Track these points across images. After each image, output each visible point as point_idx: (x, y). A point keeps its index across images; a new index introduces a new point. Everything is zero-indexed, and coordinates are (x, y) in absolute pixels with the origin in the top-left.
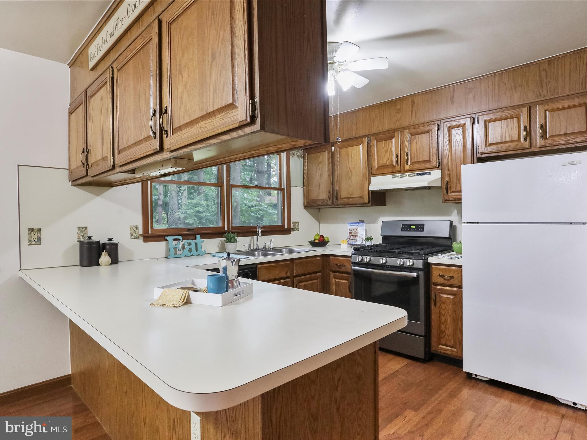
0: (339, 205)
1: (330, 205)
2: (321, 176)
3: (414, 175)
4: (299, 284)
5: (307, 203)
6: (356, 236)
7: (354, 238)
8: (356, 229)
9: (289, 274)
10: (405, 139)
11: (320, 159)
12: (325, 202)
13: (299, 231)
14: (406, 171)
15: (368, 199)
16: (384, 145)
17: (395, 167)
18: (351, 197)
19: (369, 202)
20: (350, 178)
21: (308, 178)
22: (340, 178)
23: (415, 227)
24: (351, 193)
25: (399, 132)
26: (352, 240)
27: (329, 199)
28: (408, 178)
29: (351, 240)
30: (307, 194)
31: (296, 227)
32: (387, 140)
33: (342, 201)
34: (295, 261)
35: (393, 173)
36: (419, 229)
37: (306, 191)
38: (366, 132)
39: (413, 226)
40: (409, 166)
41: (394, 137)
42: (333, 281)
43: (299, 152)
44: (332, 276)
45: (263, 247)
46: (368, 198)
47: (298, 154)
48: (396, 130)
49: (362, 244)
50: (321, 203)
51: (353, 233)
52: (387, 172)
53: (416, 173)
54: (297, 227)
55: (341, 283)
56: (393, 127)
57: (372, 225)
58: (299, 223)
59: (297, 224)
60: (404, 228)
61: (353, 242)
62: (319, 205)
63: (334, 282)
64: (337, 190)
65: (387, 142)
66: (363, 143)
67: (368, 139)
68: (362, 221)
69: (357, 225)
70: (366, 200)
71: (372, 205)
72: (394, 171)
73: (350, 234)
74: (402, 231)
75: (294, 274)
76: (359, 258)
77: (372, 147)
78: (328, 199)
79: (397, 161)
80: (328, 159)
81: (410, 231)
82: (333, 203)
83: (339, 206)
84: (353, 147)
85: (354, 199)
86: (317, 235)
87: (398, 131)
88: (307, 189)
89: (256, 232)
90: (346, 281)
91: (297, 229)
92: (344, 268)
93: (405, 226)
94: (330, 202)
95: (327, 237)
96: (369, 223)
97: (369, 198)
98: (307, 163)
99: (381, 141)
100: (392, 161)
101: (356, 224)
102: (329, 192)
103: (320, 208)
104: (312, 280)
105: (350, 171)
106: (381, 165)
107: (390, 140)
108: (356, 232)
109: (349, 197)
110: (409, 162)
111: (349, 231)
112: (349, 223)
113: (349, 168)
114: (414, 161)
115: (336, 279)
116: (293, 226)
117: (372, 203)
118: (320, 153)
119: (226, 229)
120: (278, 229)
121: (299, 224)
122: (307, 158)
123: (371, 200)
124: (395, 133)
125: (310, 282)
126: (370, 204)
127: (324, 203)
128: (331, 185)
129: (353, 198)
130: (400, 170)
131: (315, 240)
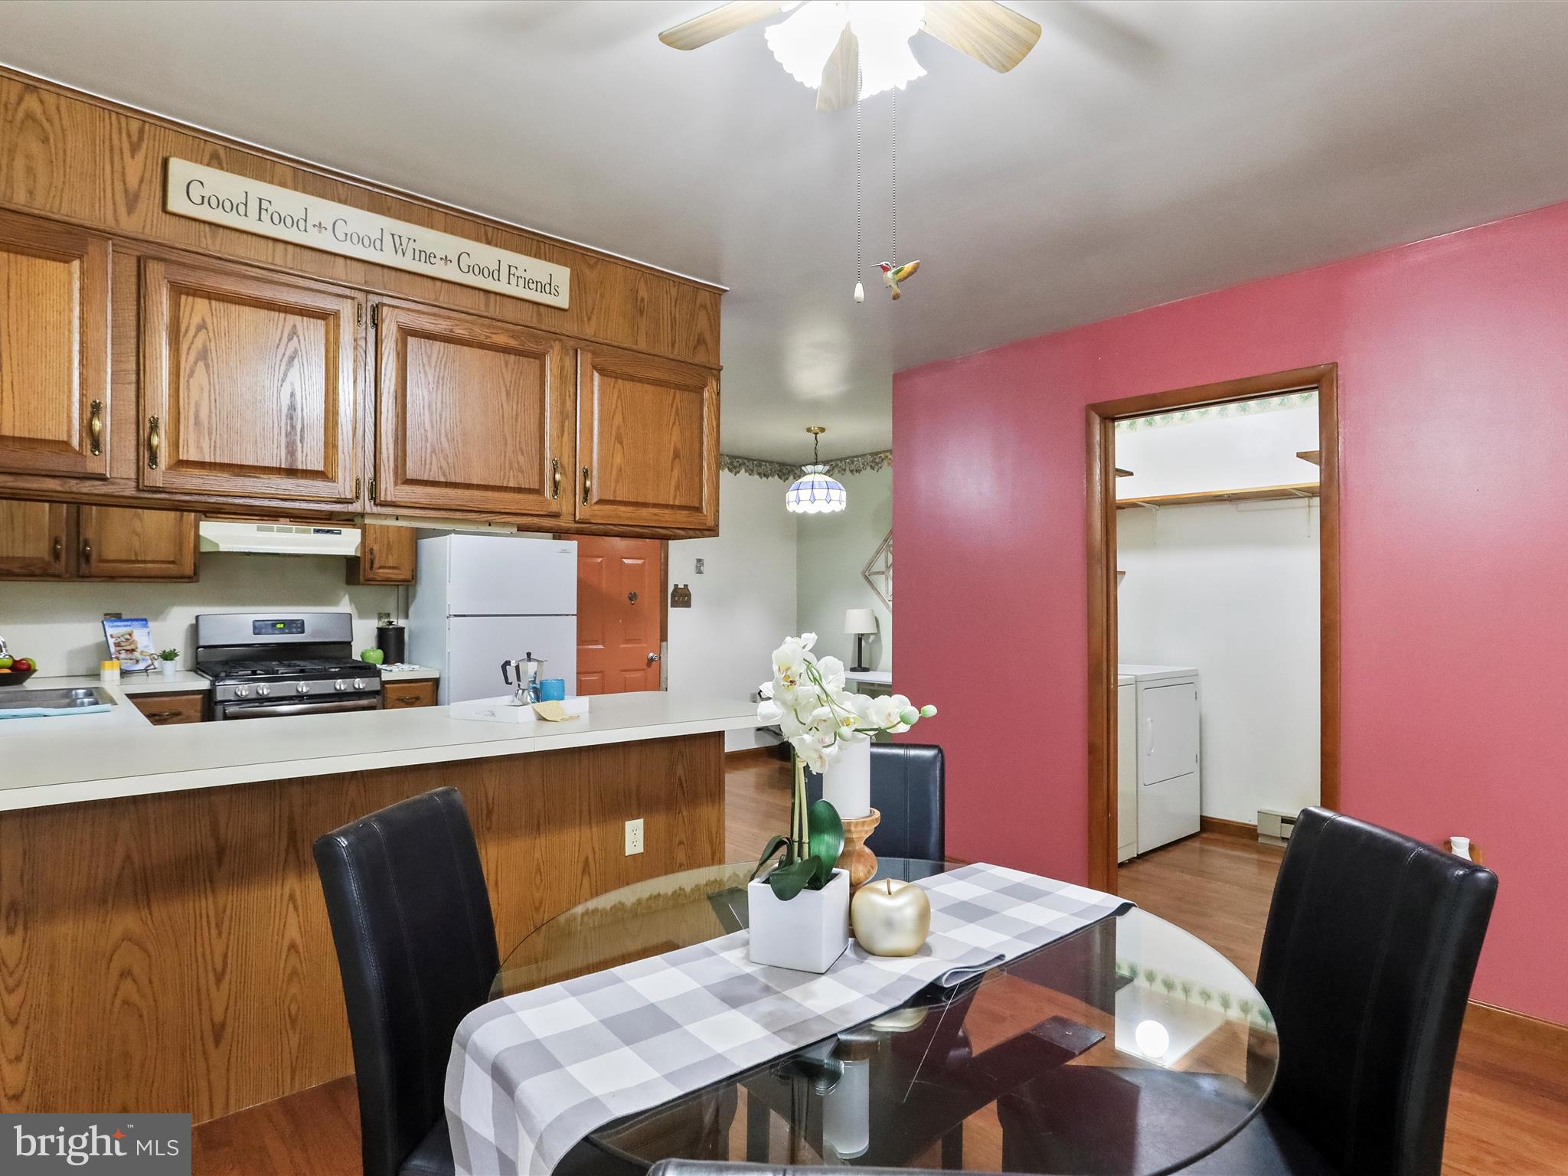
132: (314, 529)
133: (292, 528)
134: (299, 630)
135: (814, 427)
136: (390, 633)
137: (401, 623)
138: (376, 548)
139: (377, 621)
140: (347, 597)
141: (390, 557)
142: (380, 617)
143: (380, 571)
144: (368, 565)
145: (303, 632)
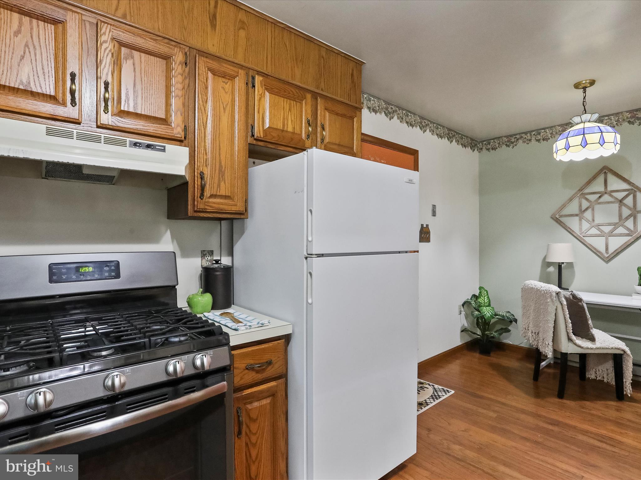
132: (130, 142)
133: (100, 137)
134: (113, 274)
135: (584, 78)
136: (218, 273)
137: (226, 261)
138: (207, 172)
139: (200, 259)
140: (168, 234)
141: (222, 184)
142: (203, 254)
143: (211, 200)
144: (197, 193)
145: (118, 276)
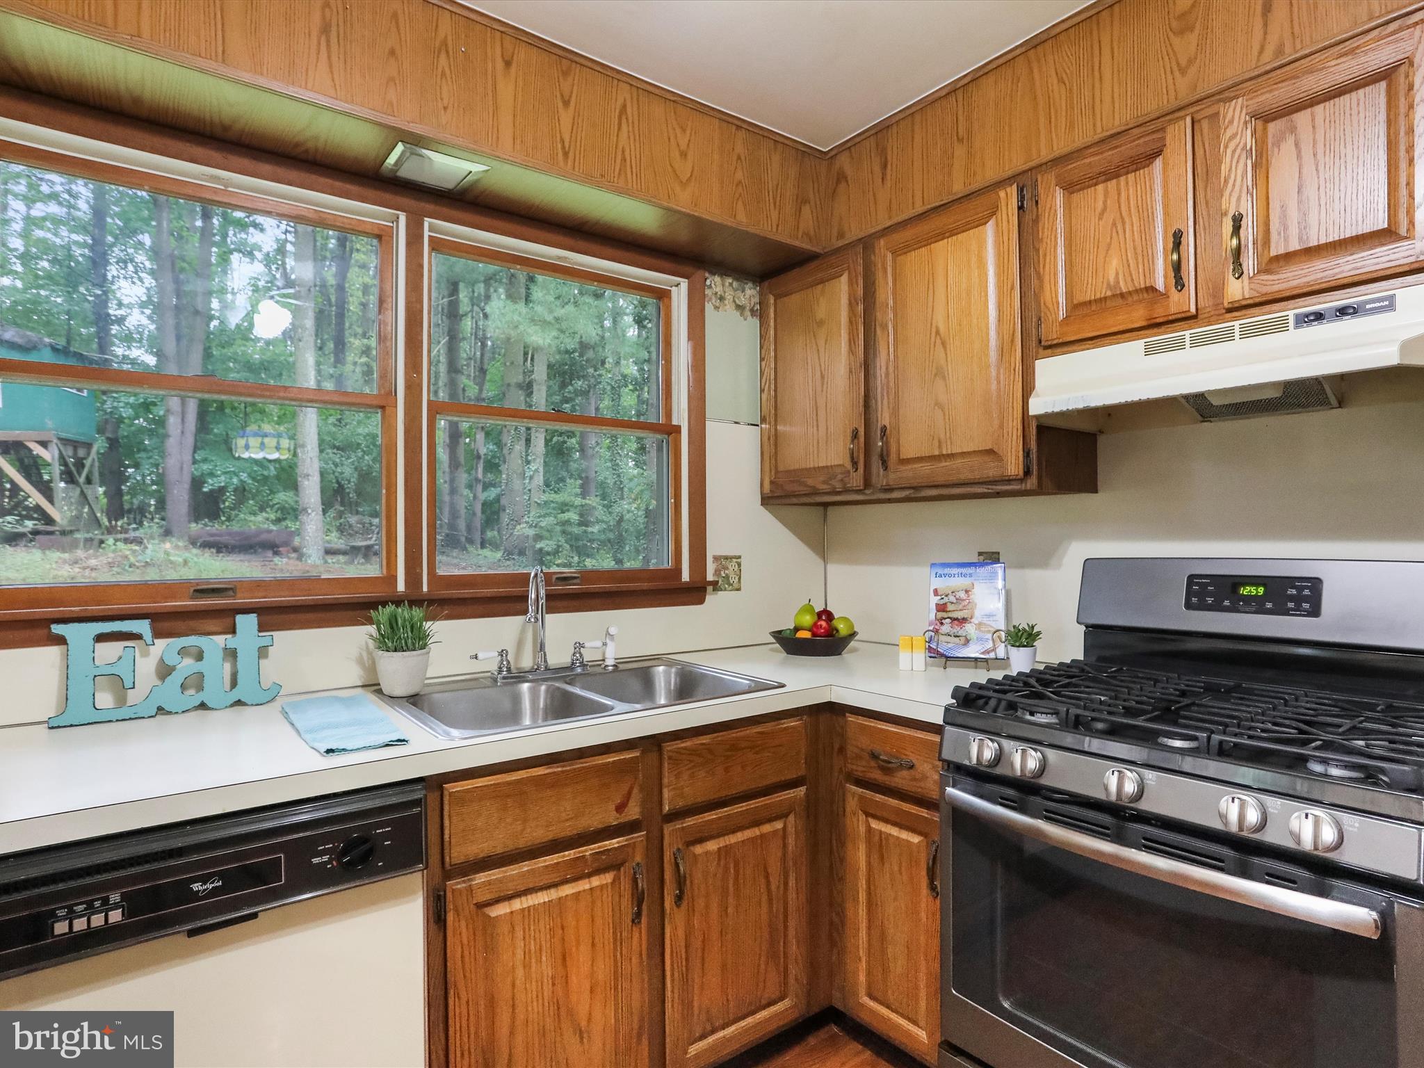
0: (891, 490)
1: (858, 492)
2: (823, 377)
3: (1281, 326)
4: (692, 848)
5: (772, 482)
6: (964, 621)
7: (957, 630)
8: (967, 591)
9: (633, 812)
10: (1226, 147)
11: (821, 313)
12: (840, 477)
13: (739, 589)
14: (1229, 311)
15: (1021, 459)
16: (1105, 202)
17: (1165, 296)
18: (944, 452)
19: (1027, 473)
20: (940, 373)
21: (775, 391)
22: (896, 378)
23: (1261, 590)
24: (942, 436)
25: (1188, 120)
26: (949, 639)
27: (855, 463)
28: (1238, 346)
29: (942, 638)
30: (772, 447)
31: (727, 577)
32: (1117, 176)
33: (906, 474)
34: (669, 747)
35: (1156, 330)
36: (1291, 605)
37: (769, 439)
38: (1017, 162)
39: (1253, 589)
40: (1250, 278)
41: (1158, 153)
42: (858, 824)
43: (743, 291)
44: (852, 804)
45: (570, 660)
46: (1021, 453)
47: (741, 301)
48: (1173, 114)
49: (992, 655)
50: (824, 482)
51: (950, 607)
52: (1121, 328)
53: (1291, 314)
54: (732, 575)
55: (891, 840)
56: (1151, 106)
57: (1033, 576)
58: (743, 561)
59: (732, 566)
60: (1202, 594)
61: (950, 645)
62: (816, 492)
63: (862, 829)
64: (884, 429)
65: (1118, 184)
66: (999, 214)
67: (1022, 190)
68: (992, 558)
69: (971, 575)
70: (1013, 465)
71: (1039, 491)
72: (1160, 313)
73: (938, 611)
74: (1189, 606)
75: (667, 808)
76: (980, 749)
77: (1045, 222)
78: (849, 465)
79: (1177, 267)
80: (850, 304)
81: (1233, 609)
82: (867, 483)
83: (895, 495)
84: (954, 238)
85: (959, 462)
86: (808, 608)
87: (1183, 118)
88: (773, 430)
89: (524, 598)
90: (915, 839)
91: (730, 585)
92: (905, 773)
93: (1205, 586)
94: (856, 480)
95: (845, 619)
96: (1021, 565)
97: (1027, 454)
98: (772, 332)
99: (1089, 187)
100: (1152, 271)
101: (964, 570)
102: (855, 435)
103: (826, 505)
104: (757, 823)
105: (938, 341)
106: (1089, 296)
107: (1135, 171)
108: (966, 603)
109: (937, 453)
110: (1249, 262)
111: (935, 600)
112: (933, 565)
113: (934, 330)
114: (1282, 251)
115: (870, 820)
116: (717, 573)
117: (1040, 478)
118: (820, 286)
119: (401, 587)
120: (645, 586)
121: (739, 565)
122: (772, 315)
123: (1035, 462)
124: (1163, 129)
125: (748, 834)
126: (1032, 483)
127: (833, 482)
128: (862, 409)
129: (951, 456)
130: (1193, 310)
131: (797, 629)
132: (1297, 316)
133: (1232, 328)
134: (1306, 605)
145: (1315, 611)
